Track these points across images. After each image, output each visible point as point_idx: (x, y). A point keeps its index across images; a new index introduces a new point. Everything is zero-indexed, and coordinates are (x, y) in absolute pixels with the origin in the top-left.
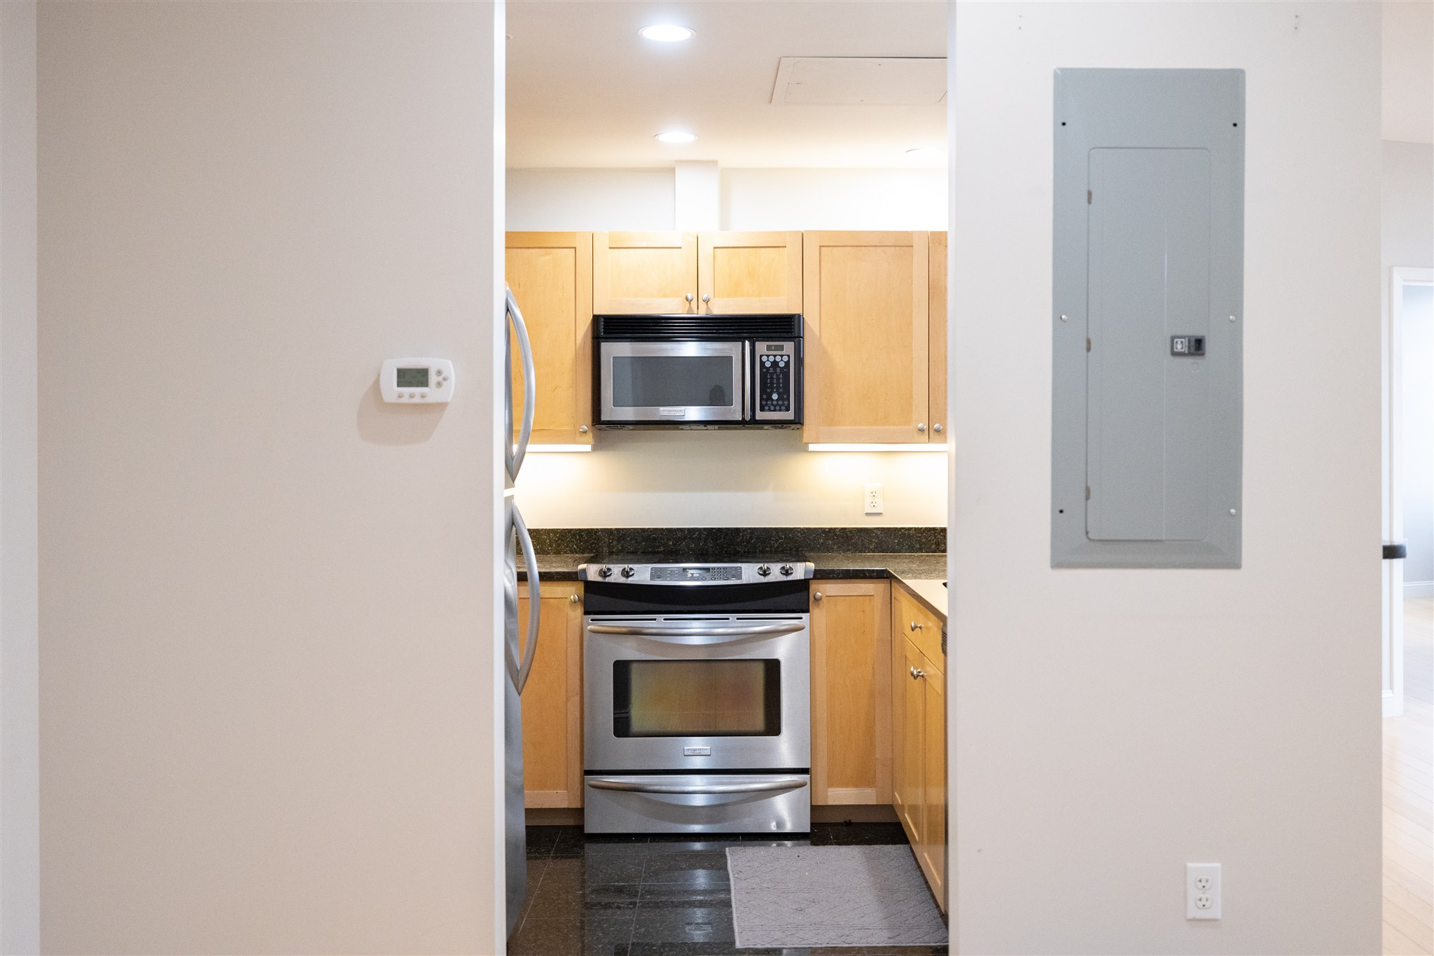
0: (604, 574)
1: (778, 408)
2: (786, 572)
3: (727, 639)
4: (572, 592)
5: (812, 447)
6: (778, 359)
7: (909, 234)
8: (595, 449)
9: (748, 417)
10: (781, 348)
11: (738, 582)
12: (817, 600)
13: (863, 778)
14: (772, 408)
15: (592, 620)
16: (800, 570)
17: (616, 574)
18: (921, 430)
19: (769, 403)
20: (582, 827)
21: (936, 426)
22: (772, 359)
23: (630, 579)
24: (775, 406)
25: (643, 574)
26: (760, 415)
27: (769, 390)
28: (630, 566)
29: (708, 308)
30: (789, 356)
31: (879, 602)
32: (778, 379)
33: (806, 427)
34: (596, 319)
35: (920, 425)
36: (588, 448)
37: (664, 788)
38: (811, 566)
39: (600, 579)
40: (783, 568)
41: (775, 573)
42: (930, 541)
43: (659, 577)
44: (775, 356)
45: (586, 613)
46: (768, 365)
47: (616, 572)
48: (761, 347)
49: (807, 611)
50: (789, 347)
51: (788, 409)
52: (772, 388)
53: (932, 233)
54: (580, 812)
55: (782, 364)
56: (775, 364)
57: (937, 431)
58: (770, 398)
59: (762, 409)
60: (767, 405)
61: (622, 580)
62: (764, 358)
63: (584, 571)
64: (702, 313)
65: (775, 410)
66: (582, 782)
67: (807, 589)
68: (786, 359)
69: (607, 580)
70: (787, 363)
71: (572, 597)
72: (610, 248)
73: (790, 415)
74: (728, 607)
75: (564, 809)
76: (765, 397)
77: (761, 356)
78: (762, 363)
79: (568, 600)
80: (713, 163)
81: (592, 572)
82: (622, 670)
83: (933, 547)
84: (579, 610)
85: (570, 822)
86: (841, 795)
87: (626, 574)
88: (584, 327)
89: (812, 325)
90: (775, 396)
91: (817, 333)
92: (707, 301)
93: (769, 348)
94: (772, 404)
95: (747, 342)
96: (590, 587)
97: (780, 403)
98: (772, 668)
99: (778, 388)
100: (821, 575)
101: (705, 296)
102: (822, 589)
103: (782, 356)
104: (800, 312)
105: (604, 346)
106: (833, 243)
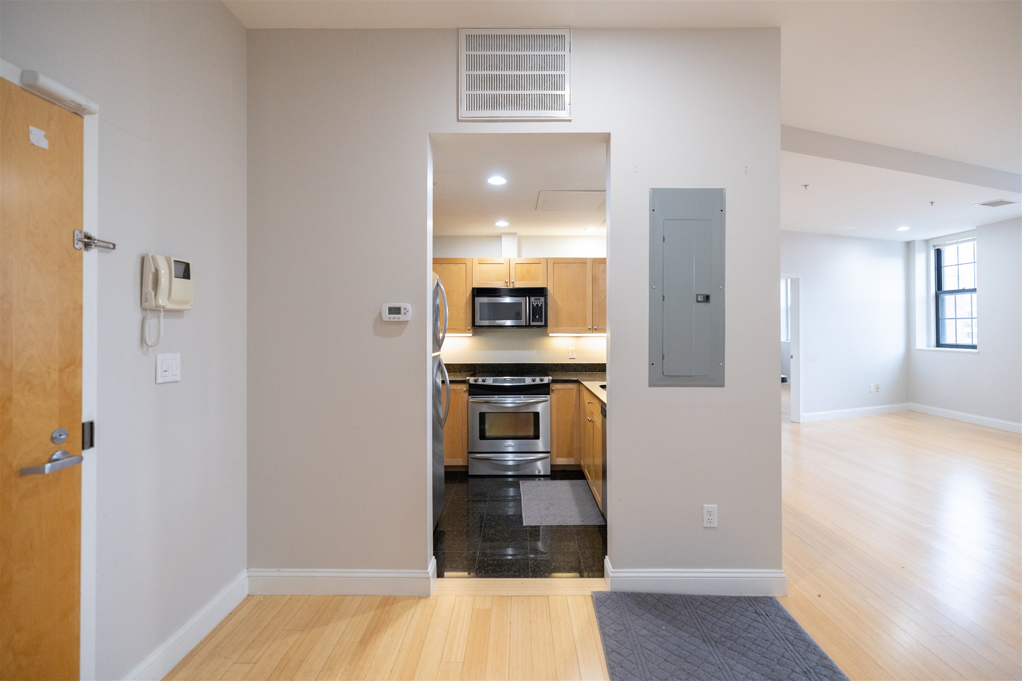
0: (476, 381)
1: (538, 321)
2: (542, 380)
3: (520, 405)
4: (464, 387)
5: (550, 335)
6: (538, 303)
7: (585, 259)
8: (473, 335)
9: (528, 324)
10: (540, 299)
11: (524, 384)
12: (553, 390)
13: (569, 455)
14: (536, 321)
15: (471, 397)
16: (546, 380)
17: (480, 381)
18: (590, 329)
19: (535, 319)
20: (467, 472)
21: (595, 327)
22: (536, 303)
25: (490, 381)
26: (532, 324)
28: (485, 378)
29: (513, 285)
31: (575, 391)
32: (538, 310)
33: (548, 328)
34: (473, 289)
35: (589, 327)
36: (471, 335)
37: (497, 459)
38: (551, 378)
39: (474, 383)
40: (540, 379)
41: (538, 380)
42: (592, 368)
43: (496, 382)
45: (469, 395)
46: (535, 305)
48: (533, 299)
49: (549, 394)
50: (542, 299)
51: (542, 321)
52: (536, 314)
53: (594, 258)
54: (467, 466)
55: (540, 305)
56: (537, 305)
57: (595, 329)
58: (535, 317)
59: (533, 321)
61: (483, 383)
62: (534, 303)
63: (469, 380)
64: (511, 287)
66: (468, 456)
67: (549, 387)
68: (541, 303)
69: (477, 383)
70: (542, 305)
72: (479, 264)
73: (543, 323)
74: (521, 393)
75: (462, 466)
77: (532, 302)
78: (533, 305)
79: (463, 390)
80: (516, 234)
81: (472, 380)
82: (482, 416)
84: (467, 394)
85: (463, 470)
86: (561, 461)
87: (484, 381)
88: (469, 291)
89: (550, 291)
90: (537, 317)
91: (552, 293)
92: (513, 283)
93: (535, 299)
95: (527, 297)
96: (471, 386)
97: (539, 319)
98: (537, 415)
99: (538, 314)
100: (554, 381)
101: (512, 281)
102: (555, 387)
104: (546, 286)
105: (476, 299)
106: (558, 262)
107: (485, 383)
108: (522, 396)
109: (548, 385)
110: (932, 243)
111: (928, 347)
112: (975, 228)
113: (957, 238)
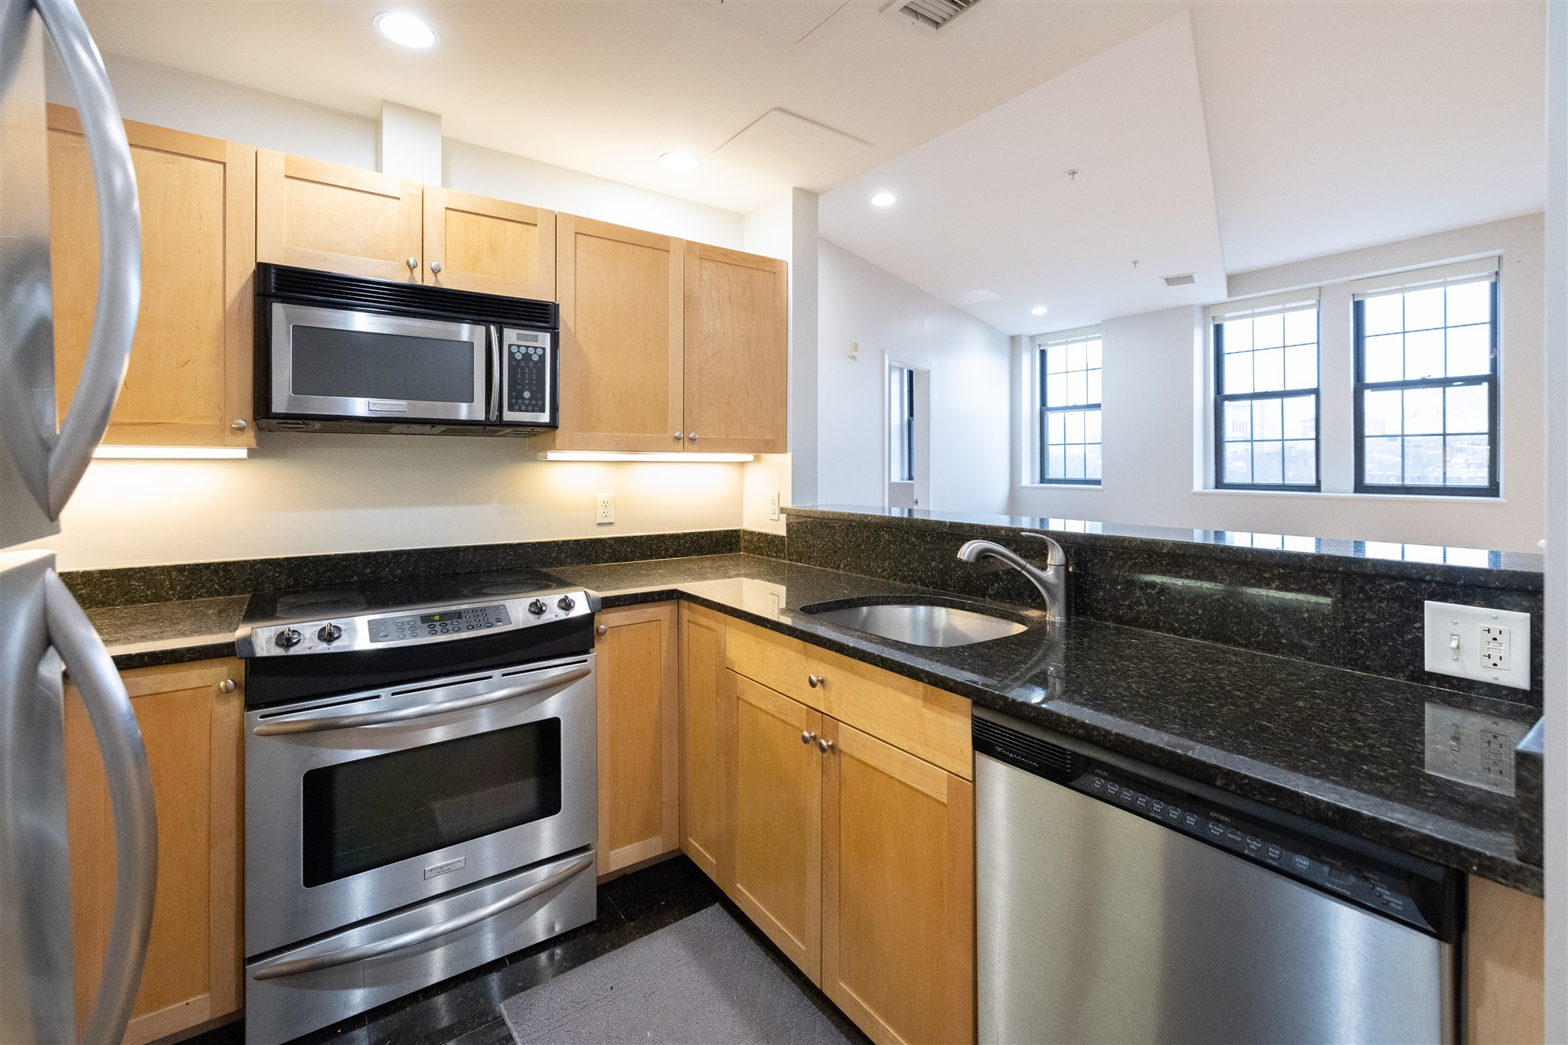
0: (285, 641)
1: (530, 408)
2: (566, 606)
4: (221, 675)
6: (531, 351)
7: (663, 237)
9: (493, 417)
10: (536, 339)
11: (505, 627)
12: (602, 635)
13: (648, 829)
14: (523, 408)
15: (261, 717)
16: (580, 601)
17: (308, 639)
18: (678, 439)
19: (520, 401)
21: (692, 435)
22: (523, 350)
23: (335, 644)
24: (527, 406)
25: (356, 633)
26: (509, 416)
27: (519, 387)
28: (334, 622)
29: (437, 281)
30: (544, 349)
31: (666, 628)
32: (531, 374)
33: (559, 431)
35: (677, 434)
36: (242, 453)
38: (596, 594)
39: (279, 652)
40: (561, 599)
41: (552, 608)
42: (660, 547)
43: (385, 635)
44: (527, 347)
45: (250, 705)
46: (519, 356)
47: (307, 636)
48: (511, 335)
50: (545, 339)
51: (543, 411)
52: (523, 384)
53: (688, 242)
55: (535, 358)
56: (527, 357)
57: (693, 440)
58: (520, 396)
59: (511, 408)
60: (517, 403)
61: (322, 648)
62: (514, 349)
63: (247, 641)
64: (430, 282)
65: (527, 411)
66: (243, 974)
67: (592, 625)
68: (539, 351)
69: (294, 651)
70: (542, 357)
71: (222, 684)
72: (286, 176)
73: (545, 417)
76: (514, 394)
77: (510, 346)
78: (511, 355)
79: (214, 689)
81: (264, 639)
82: (320, 784)
83: (663, 553)
84: (236, 703)
86: (625, 856)
87: (327, 637)
89: (568, 316)
90: (527, 395)
91: (572, 328)
92: (436, 272)
93: (519, 337)
94: (523, 404)
95: (493, 328)
96: (258, 666)
97: (533, 402)
98: (551, 728)
99: (530, 385)
100: (608, 604)
101: (434, 264)
102: (610, 620)
103: (535, 348)
104: (552, 300)
105: (278, 310)
106: (589, 231)
107: (336, 647)
108: (496, 673)
109: (587, 621)
110: (1038, 341)
111: (1032, 483)
112: (1100, 322)
113: (1066, 336)
